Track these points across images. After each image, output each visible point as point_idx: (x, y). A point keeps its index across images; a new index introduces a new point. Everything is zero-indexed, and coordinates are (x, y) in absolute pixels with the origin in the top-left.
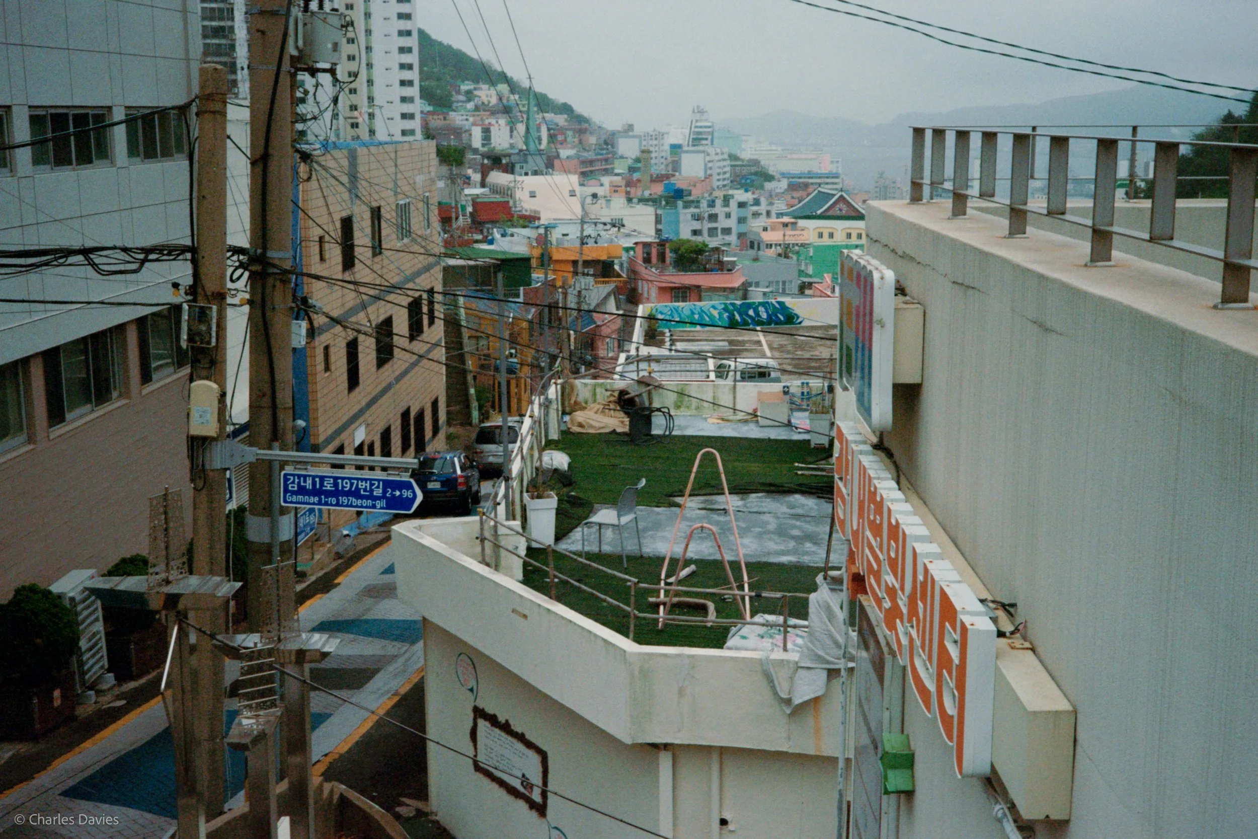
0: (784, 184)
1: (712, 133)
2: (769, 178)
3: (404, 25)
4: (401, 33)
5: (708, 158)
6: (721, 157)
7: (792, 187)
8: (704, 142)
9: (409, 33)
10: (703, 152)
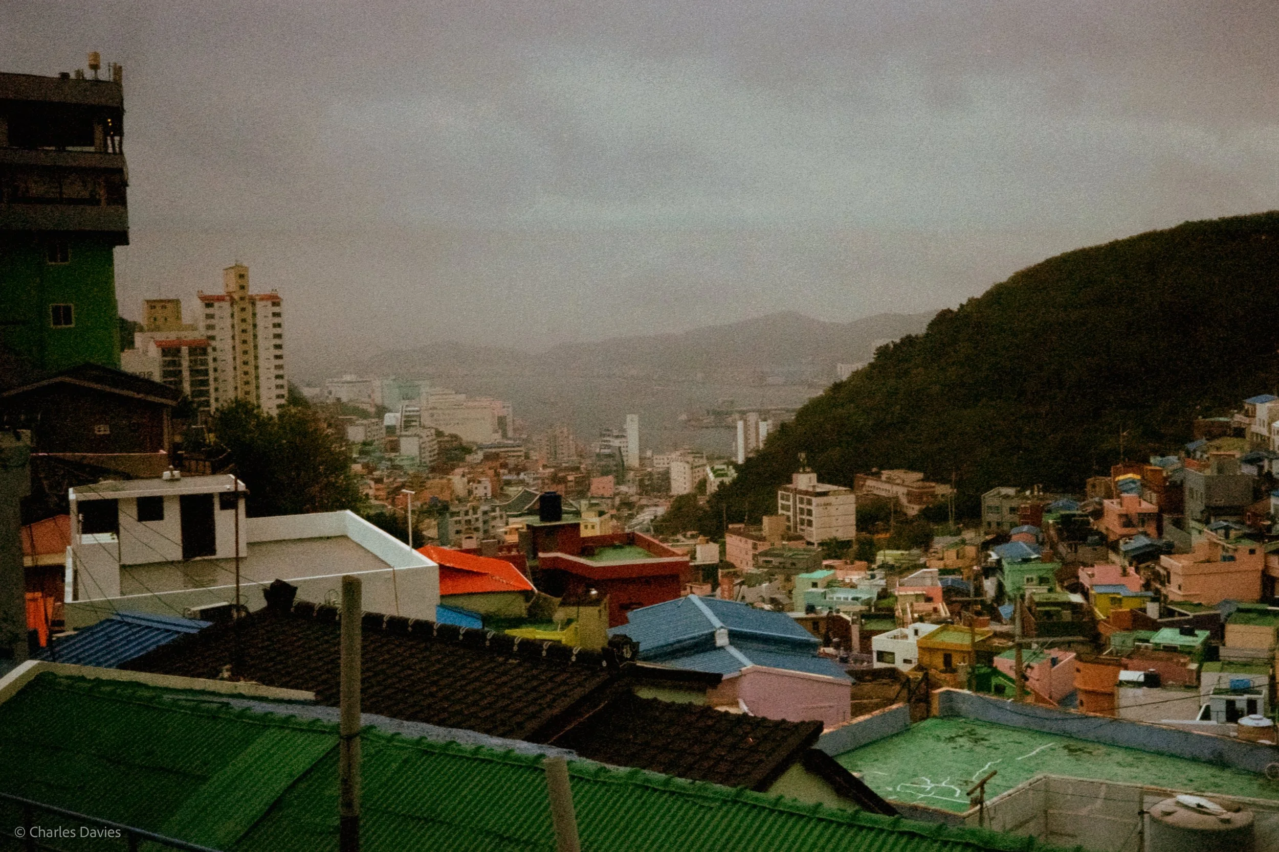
0: (480, 455)
1: (420, 416)
2: (467, 450)
3: (280, 382)
4: (277, 387)
5: (421, 441)
6: (431, 438)
7: (487, 457)
8: (414, 424)
9: (282, 387)
10: (416, 435)
